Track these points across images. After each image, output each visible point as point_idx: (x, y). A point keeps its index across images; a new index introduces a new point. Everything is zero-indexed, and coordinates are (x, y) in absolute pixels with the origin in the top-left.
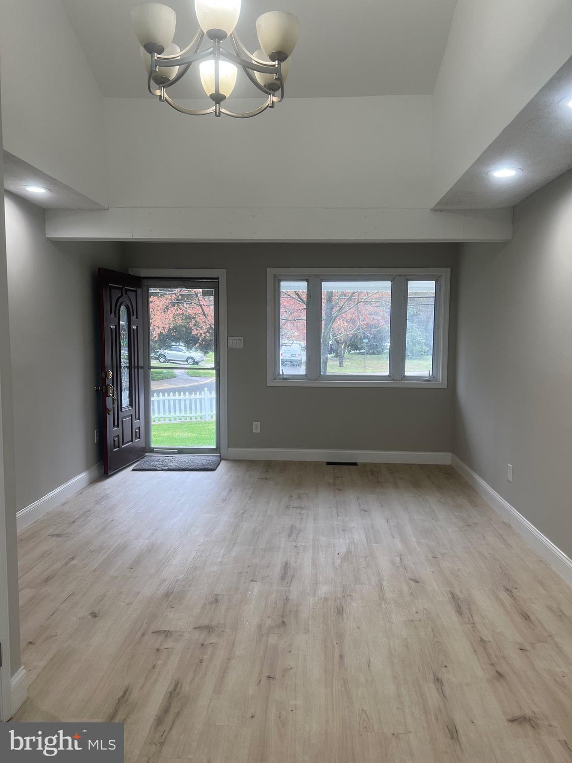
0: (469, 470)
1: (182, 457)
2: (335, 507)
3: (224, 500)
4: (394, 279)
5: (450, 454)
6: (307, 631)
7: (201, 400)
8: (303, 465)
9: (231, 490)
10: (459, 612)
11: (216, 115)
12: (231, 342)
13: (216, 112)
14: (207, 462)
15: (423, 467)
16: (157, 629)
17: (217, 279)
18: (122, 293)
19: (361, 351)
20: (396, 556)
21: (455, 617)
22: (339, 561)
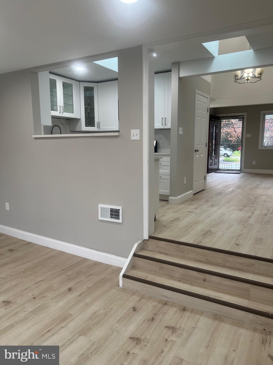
1: (229, 171)
12: (247, 135)
17: (244, 116)
18: (215, 122)
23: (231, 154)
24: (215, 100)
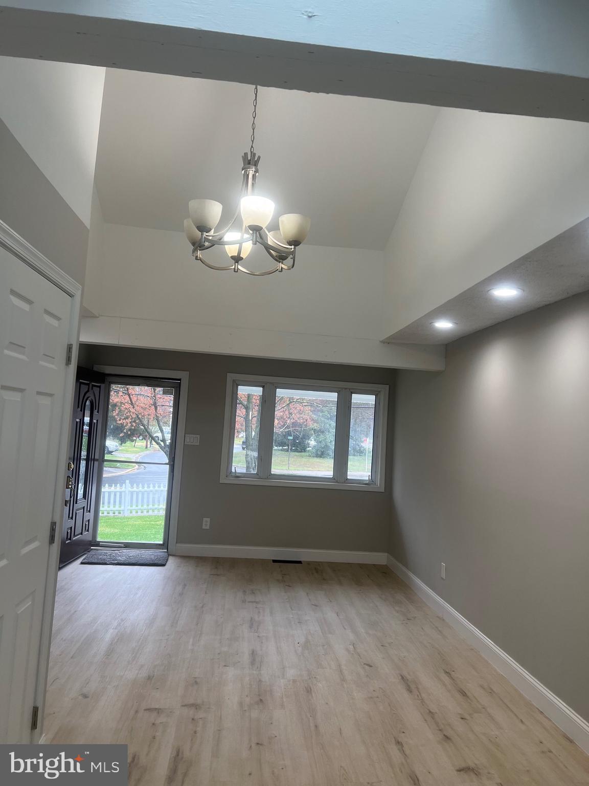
0: (404, 569)
1: (129, 552)
2: (287, 602)
3: (181, 594)
4: (340, 391)
5: (386, 554)
6: (282, 706)
7: (121, 493)
8: (250, 563)
9: (185, 585)
10: (409, 690)
11: (235, 271)
12: (187, 440)
13: (235, 269)
14: (156, 557)
15: (362, 566)
16: (148, 707)
17: (180, 380)
18: (89, 389)
19: (284, 448)
20: (350, 645)
21: (406, 694)
22: (300, 649)
23: (115, 448)
24: (98, 317)
